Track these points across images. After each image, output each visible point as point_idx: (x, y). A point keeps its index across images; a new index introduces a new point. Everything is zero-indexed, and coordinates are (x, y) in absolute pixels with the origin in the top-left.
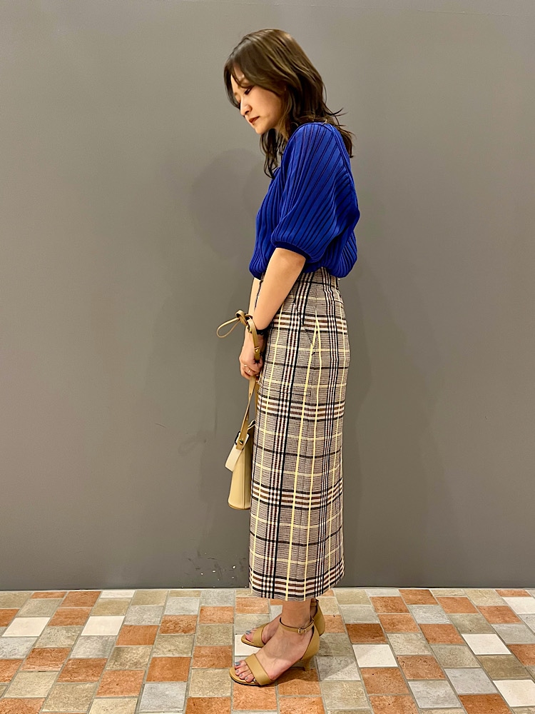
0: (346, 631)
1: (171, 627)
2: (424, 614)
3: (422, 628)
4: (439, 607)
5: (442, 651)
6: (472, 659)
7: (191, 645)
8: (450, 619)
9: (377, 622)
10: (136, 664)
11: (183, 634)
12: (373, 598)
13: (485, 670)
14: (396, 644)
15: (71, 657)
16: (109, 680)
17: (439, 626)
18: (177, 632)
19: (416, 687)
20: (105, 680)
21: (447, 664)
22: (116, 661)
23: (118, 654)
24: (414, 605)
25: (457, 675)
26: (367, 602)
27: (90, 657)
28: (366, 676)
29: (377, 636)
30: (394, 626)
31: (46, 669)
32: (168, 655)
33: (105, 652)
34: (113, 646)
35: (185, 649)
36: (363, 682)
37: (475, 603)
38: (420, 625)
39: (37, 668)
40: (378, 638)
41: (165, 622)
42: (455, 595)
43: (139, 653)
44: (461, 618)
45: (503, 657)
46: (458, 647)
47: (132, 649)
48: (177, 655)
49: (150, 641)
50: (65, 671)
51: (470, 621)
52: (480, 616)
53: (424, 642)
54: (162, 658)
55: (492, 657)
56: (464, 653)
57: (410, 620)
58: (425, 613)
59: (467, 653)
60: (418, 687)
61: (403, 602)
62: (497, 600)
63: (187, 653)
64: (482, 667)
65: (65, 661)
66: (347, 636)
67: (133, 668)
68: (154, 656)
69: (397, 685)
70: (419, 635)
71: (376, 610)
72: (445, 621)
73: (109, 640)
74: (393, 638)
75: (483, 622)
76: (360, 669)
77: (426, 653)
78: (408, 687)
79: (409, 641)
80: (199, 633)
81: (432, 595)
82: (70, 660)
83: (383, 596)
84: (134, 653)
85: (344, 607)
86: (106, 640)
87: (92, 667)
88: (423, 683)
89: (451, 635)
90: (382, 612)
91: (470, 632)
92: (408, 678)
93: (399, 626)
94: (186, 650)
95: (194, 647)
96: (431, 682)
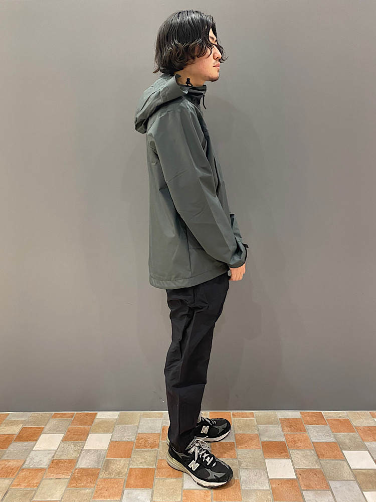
0: (261, 448)
1: (143, 443)
2: (317, 434)
3: (316, 445)
4: (328, 428)
5: (328, 464)
6: (349, 473)
7: (156, 459)
8: (335, 437)
9: (284, 440)
10: (119, 473)
11: (150, 449)
12: (281, 420)
13: (358, 483)
14: (296, 460)
15: (77, 467)
16: (101, 486)
17: (327, 444)
18: (146, 447)
19: (308, 495)
20: (99, 487)
21: (331, 477)
22: (106, 471)
23: (107, 465)
24: (309, 426)
25: (338, 486)
26: (277, 423)
27: (89, 467)
28: (274, 486)
29: (283, 453)
30: (294, 444)
31: (61, 477)
32: (140, 467)
33: (99, 463)
34: (104, 458)
35: (152, 461)
36: (271, 491)
37: (354, 424)
38: (313, 443)
39: (55, 475)
40: (283, 454)
41: (138, 439)
42: (340, 417)
43: (120, 464)
44: (344, 436)
45: (371, 471)
46: (340, 462)
47: (116, 462)
48: (146, 467)
49: (128, 455)
50: (74, 480)
51: (350, 439)
52: (357, 435)
53: (316, 458)
54: (136, 469)
55: (364, 471)
56: (343, 467)
57: (307, 439)
58: (318, 432)
59: (345, 467)
60: (309, 496)
61: (302, 424)
62: (370, 421)
63: (152, 465)
64: (356, 480)
65: (73, 470)
66: (262, 452)
67: (117, 477)
68: (131, 467)
69: (295, 494)
70: (312, 451)
71: (283, 430)
72: (332, 440)
73: (102, 454)
74: (293, 453)
75: (359, 440)
76: (269, 480)
77: (317, 467)
78: (303, 496)
79: (305, 456)
80: (161, 448)
81: (323, 417)
82: (76, 469)
83: (288, 417)
84: (118, 465)
85: (261, 427)
86: (100, 454)
87: (90, 475)
88: (313, 492)
89: (336, 452)
90: (288, 431)
91: (349, 449)
92: (303, 489)
93: (299, 444)
94: (152, 463)
95: (157, 460)
96: (319, 492)
